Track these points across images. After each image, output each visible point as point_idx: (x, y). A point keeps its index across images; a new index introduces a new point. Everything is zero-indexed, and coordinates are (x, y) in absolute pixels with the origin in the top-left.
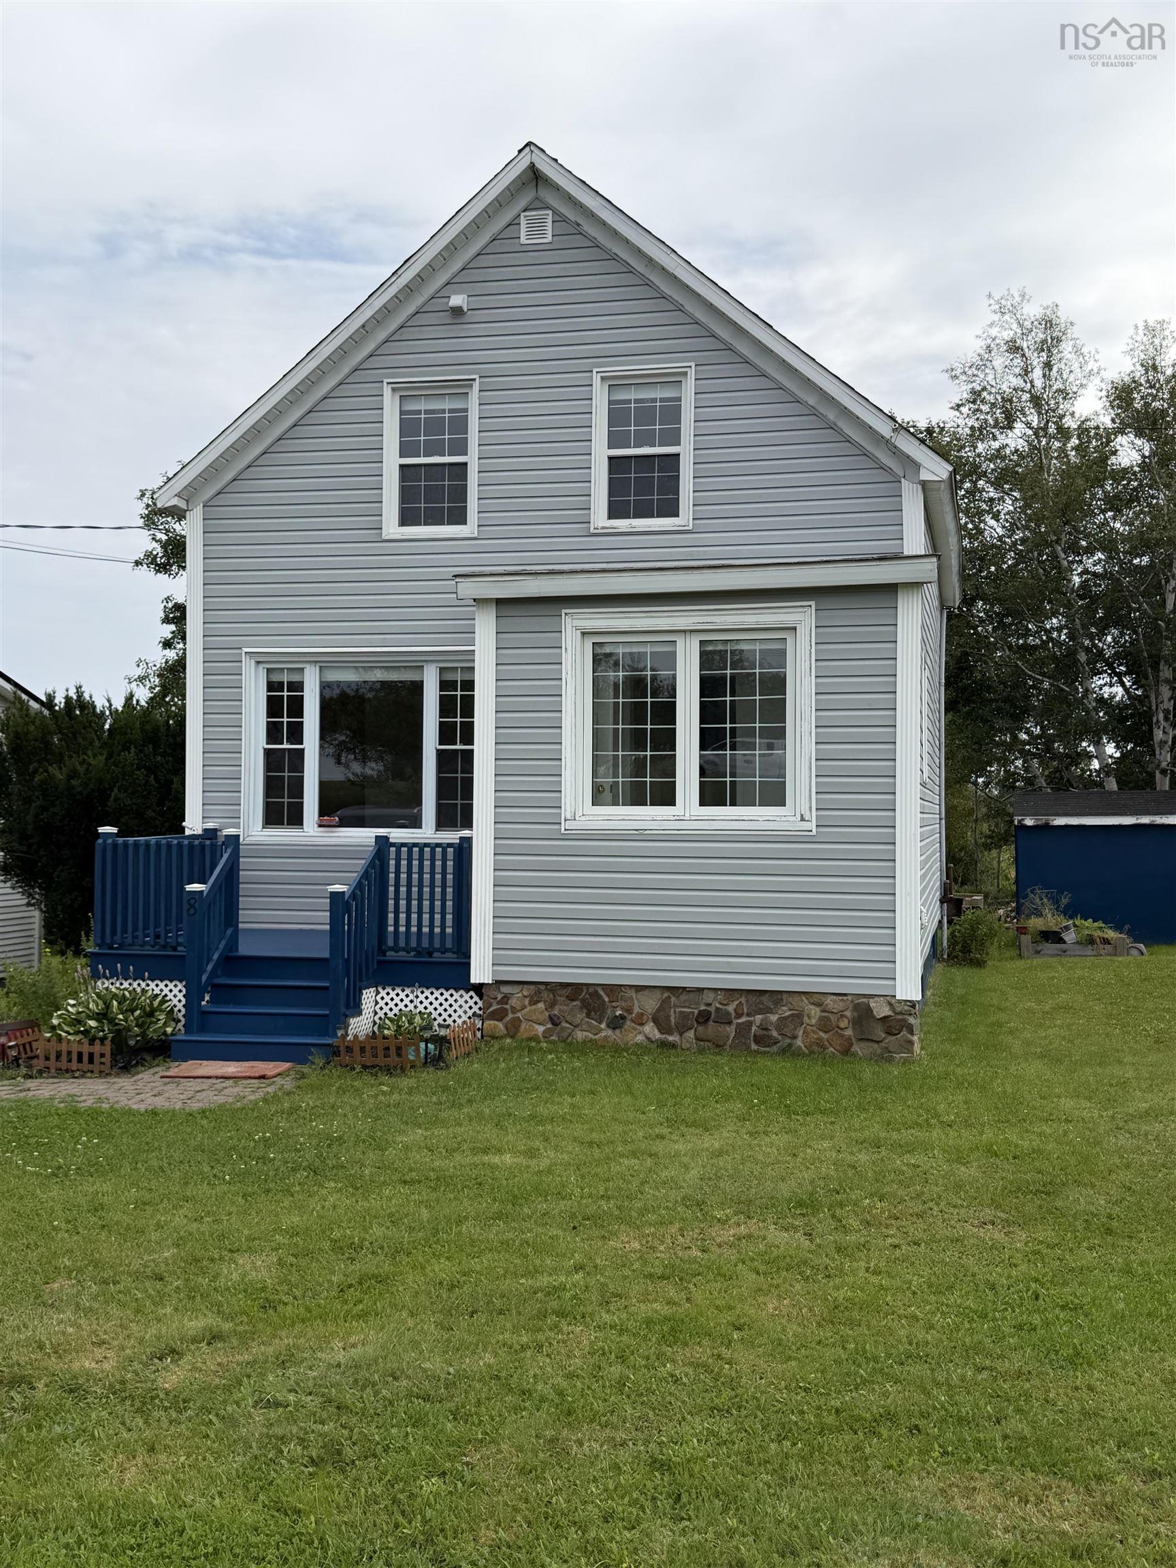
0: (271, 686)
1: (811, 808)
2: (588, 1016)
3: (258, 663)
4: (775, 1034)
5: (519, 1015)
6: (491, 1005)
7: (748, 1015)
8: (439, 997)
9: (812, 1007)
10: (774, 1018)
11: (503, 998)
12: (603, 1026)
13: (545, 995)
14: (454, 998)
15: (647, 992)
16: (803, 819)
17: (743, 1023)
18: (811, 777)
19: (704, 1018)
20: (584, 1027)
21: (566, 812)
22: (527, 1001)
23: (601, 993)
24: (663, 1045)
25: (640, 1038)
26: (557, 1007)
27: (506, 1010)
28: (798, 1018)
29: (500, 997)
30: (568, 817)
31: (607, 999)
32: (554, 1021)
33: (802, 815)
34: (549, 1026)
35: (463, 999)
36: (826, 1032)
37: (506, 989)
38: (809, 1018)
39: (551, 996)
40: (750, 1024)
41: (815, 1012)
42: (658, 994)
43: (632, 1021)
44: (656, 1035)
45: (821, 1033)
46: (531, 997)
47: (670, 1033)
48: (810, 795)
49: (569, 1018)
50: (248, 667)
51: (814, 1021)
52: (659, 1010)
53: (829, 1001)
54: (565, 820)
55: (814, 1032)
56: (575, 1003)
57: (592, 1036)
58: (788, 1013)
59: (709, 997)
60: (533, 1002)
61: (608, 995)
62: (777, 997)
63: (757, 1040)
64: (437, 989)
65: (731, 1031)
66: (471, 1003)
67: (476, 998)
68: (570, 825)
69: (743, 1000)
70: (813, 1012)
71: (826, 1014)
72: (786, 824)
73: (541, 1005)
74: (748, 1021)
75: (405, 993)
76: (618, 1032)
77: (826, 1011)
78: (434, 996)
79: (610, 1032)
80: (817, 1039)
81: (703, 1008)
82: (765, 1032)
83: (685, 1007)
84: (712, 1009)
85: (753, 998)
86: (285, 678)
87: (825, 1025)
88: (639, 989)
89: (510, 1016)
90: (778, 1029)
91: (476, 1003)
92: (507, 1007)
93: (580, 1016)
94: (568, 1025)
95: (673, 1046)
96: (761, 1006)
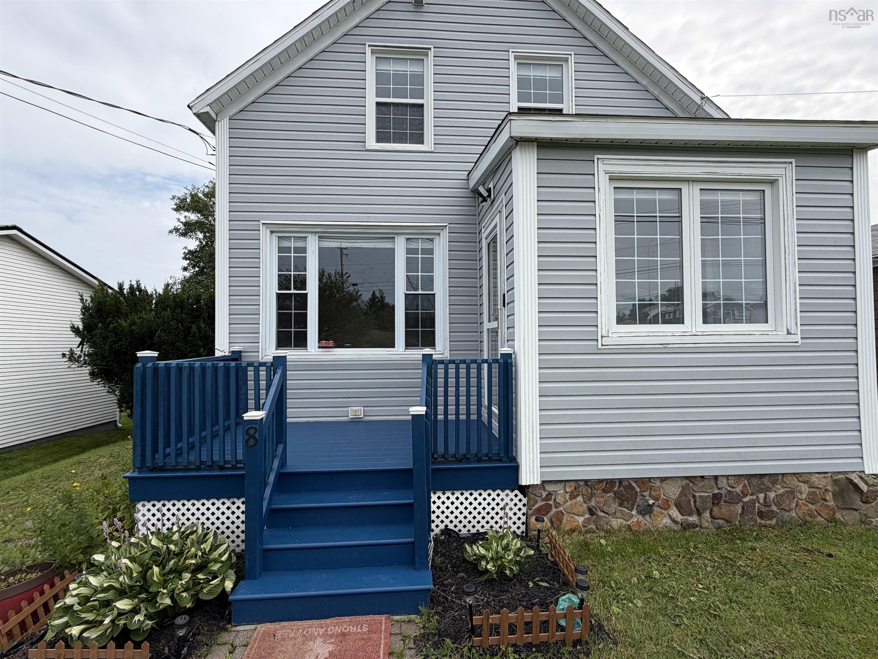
0: (281, 250)
1: (796, 324)
2: (621, 505)
3: (272, 232)
4: (774, 508)
5: (561, 508)
6: (536, 502)
7: (752, 494)
8: (487, 497)
9: (801, 484)
10: (772, 495)
11: (547, 495)
12: (634, 512)
13: (584, 489)
14: (500, 497)
15: (668, 482)
16: (789, 333)
17: (748, 502)
18: (795, 299)
19: (716, 499)
20: (618, 514)
21: (602, 330)
22: (568, 496)
23: (634, 485)
24: (686, 526)
25: (666, 521)
26: (593, 499)
27: (551, 505)
28: (791, 493)
29: (544, 494)
30: (604, 334)
31: (638, 490)
32: (591, 512)
33: (788, 330)
34: (587, 516)
35: (509, 498)
36: (813, 504)
37: (550, 488)
38: (801, 493)
39: (589, 490)
40: (753, 502)
41: (805, 488)
42: (680, 483)
43: (659, 506)
44: (679, 517)
45: (810, 505)
46: (572, 492)
47: (690, 514)
48: (796, 313)
49: (605, 509)
50: (264, 234)
51: (804, 496)
52: (680, 496)
53: (814, 478)
54: (602, 337)
55: (804, 504)
56: (609, 495)
57: (624, 522)
58: (782, 491)
59: (723, 483)
60: (573, 496)
61: (639, 487)
62: (774, 478)
63: (761, 514)
64: (485, 490)
65: (739, 508)
66: (516, 500)
67: (520, 496)
68: (606, 341)
69: (746, 482)
70: (803, 488)
71: (813, 490)
72: (775, 337)
73: (580, 499)
74: (753, 500)
75: (455, 496)
76: (647, 517)
77: (813, 487)
78: (482, 497)
79: (640, 518)
80: (807, 510)
81: (716, 491)
82: (767, 508)
83: (702, 492)
84: (723, 492)
85: (755, 481)
86: (292, 244)
87: (812, 499)
88: (663, 479)
89: (554, 510)
90: (778, 504)
91: (520, 500)
92: (551, 502)
93: (614, 506)
94: (603, 514)
95: (694, 526)
96: (762, 487)
